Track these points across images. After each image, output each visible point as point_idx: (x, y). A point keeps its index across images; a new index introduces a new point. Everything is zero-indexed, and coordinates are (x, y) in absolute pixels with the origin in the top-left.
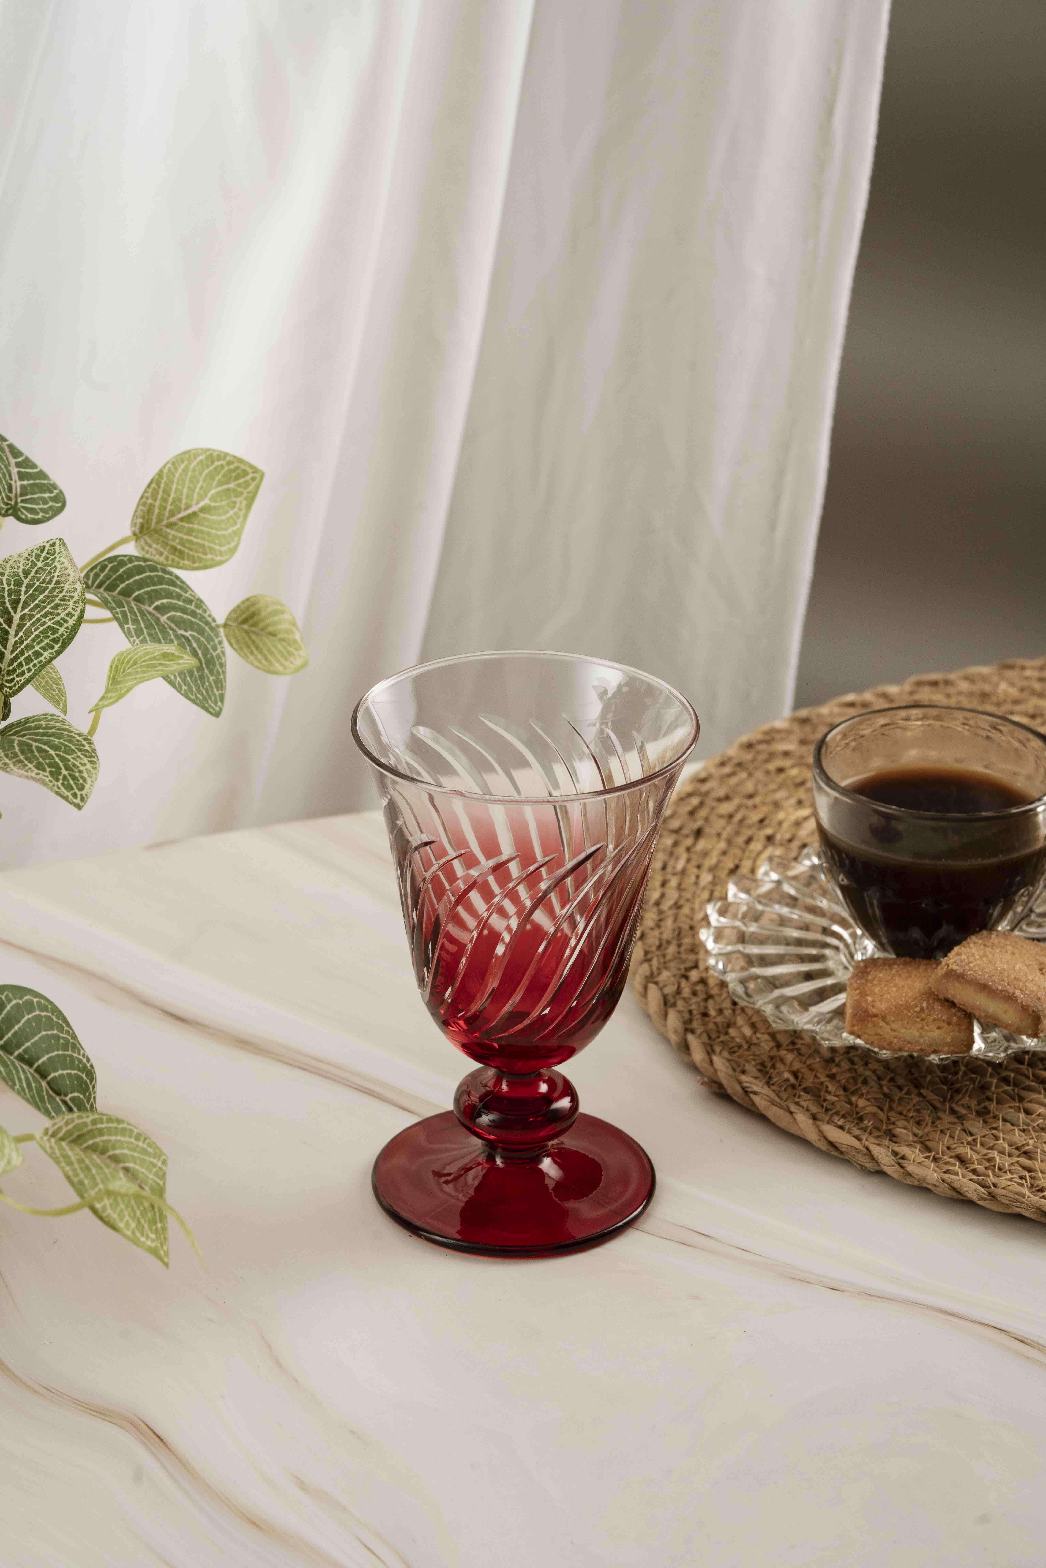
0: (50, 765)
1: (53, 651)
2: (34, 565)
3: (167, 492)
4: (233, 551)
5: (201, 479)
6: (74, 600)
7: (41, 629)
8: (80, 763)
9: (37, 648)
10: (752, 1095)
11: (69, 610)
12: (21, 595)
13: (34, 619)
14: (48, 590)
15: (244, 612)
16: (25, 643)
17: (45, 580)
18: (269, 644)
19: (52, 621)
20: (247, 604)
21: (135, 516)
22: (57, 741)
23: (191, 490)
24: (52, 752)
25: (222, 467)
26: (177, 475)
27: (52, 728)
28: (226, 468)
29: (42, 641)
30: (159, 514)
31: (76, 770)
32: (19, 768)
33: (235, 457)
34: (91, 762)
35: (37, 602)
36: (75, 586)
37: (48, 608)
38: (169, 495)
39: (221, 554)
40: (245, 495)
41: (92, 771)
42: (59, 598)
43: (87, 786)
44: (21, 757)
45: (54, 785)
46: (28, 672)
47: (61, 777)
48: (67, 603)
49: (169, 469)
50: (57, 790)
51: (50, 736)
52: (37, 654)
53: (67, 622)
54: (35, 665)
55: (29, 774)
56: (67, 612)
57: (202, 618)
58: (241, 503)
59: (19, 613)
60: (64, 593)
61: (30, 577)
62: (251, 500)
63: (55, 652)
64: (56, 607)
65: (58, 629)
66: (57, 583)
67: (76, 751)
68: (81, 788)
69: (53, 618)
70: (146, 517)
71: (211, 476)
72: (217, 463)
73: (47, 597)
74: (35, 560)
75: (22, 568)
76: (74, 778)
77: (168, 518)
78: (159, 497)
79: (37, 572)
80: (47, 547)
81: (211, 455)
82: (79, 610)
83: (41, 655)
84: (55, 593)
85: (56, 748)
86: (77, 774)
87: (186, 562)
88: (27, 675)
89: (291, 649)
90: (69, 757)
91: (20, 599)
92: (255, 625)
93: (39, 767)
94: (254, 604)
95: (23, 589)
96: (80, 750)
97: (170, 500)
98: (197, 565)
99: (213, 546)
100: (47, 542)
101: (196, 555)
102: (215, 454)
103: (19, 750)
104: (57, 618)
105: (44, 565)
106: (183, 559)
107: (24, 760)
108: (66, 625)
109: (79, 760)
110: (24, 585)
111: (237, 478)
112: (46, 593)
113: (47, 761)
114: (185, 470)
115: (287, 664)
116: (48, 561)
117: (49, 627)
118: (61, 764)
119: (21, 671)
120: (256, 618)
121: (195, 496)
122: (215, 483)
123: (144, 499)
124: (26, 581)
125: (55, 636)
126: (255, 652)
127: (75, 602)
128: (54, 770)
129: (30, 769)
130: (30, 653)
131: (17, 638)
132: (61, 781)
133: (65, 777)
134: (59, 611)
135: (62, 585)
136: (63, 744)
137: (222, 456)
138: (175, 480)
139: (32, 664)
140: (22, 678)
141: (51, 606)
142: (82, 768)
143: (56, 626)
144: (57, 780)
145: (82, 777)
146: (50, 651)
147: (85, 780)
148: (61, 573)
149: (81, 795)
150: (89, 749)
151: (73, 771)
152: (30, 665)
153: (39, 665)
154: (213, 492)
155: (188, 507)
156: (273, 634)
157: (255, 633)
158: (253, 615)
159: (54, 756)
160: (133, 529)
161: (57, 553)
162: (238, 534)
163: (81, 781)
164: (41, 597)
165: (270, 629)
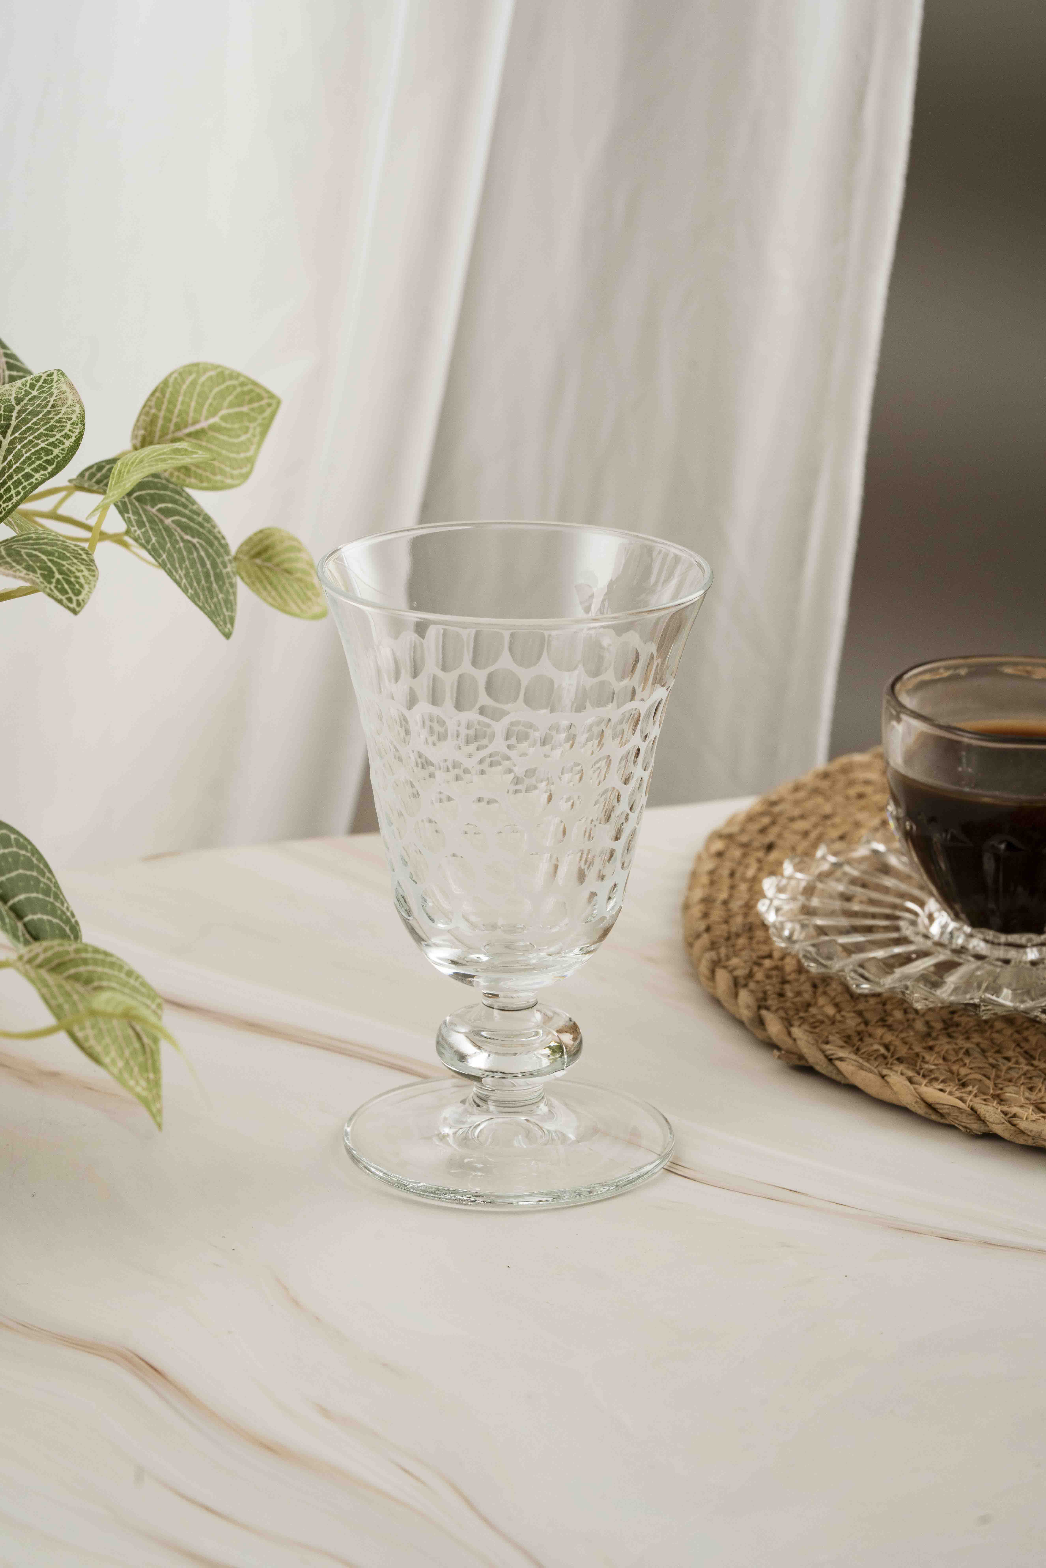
0: (40, 568)
1: (46, 472)
2: (27, 393)
3: (172, 402)
4: (246, 476)
5: (211, 396)
6: (72, 421)
7: (33, 450)
8: (77, 569)
9: (28, 470)
10: (837, 1063)
11: (66, 431)
12: (11, 420)
13: (25, 442)
14: (43, 414)
15: (256, 545)
16: (14, 467)
17: (39, 405)
18: (284, 581)
19: (46, 443)
20: (260, 536)
21: (136, 427)
22: (49, 548)
23: (200, 405)
24: (44, 557)
25: (234, 387)
26: (184, 387)
27: (43, 539)
28: (239, 390)
29: (33, 462)
30: (163, 426)
31: (71, 575)
32: (6, 568)
33: (249, 379)
34: (89, 570)
35: (29, 425)
36: (73, 408)
37: (42, 430)
38: (175, 406)
39: (232, 477)
40: (259, 421)
41: (91, 578)
42: (55, 420)
43: (84, 592)
44: (8, 559)
45: (46, 587)
46: (17, 496)
47: (54, 581)
48: (64, 424)
49: (176, 379)
50: (49, 592)
51: (41, 545)
52: (28, 476)
53: (63, 444)
54: (24, 488)
55: (18, 574)
56: (63, 433)
57: (210, 532)
58: (255, 428)
59: (9, 438)
60: (60, 416)
61: (22, 404)
62: (266, 428)
63: (49, 473)
64: (51, 429)
65: (52, 451)
66: (53, 406)
67: (72, 558)
68: (78, 593)
69: (47, 440)
70: (149, 429)
71: (222, 395)
72: (229, 383)
73: (41, 419)
74: (29, 389)
75: (14, 396)
76: (69, 583)
77: (174, 432)
78: (164, 407)
79: (30, 400)
80: (44, 377)
81: (222, 372)
82: (77, 431)
83: (32, 476)
84: (51, 416)
85: (48, 553)
86: (73, 580)
87: (193, 480)
88: (15, 500)
89: (309, 593)
90: (64, 563)
91: (10, 424)
92: (269, 559)
93: (29, 568)
94: (268, 537)
95: (15, 414)
96: (76, 558)
97: (176, 411)
98: (205, 484)
99: (223, 467)
100: (44, 373)
101: (204, 474)
102: (227, 372)
103: (6, 554)
104: (51, 440)
105: (40, 393)
106: (189, 476)
107: (11, 562)
108: (62, 447)
109: (75, 566)
110: (15, 412)
111: (251, 401)
112: (40, 416)
113: (38, 564)
114: (194, 384)
115: (304, 607)
116: (45, 389)
117: (42, 448)
118: (54, 569)
119: (8, 496)
120: (270, 552)
121: (205, 412)
122: (226, 403)
123: (147, 409)
124: (18, 408)
125: (49, 457)
126: (269, 587)
127: (72, 424)
128: (46, 573)
129: (18, 570)
130: (20, 476)
131: (5, 464)
132: (54, 584)
133: (58, 581)
134: (54, 433)
135: (59, 408)
136: (57, 551)
137: (234, 375)
138: (182, 391)
139: (21, 487)
140: (10, 503)
141: (45, 428)
142: (78, 574)
143: (50, 448)
144: (50, 583)
145: (78, 583)
146: (42, 472)
147: (81, 586)
148: (58, 397)
149: (78, 600)
150: (86, 558)
151: (68, 575)
152: (19, 489)
153: (29, 487)
154: (224, 412)
155: (195, 422)
156: (288, 572)
157: (268, 568)
158: (266, 549)
159: (47, 561)
160: (134, 442)
161: (54, 382)
162: (251, 461)
163: (77, 586)
164: (35, 420)
165: (286, 566)
